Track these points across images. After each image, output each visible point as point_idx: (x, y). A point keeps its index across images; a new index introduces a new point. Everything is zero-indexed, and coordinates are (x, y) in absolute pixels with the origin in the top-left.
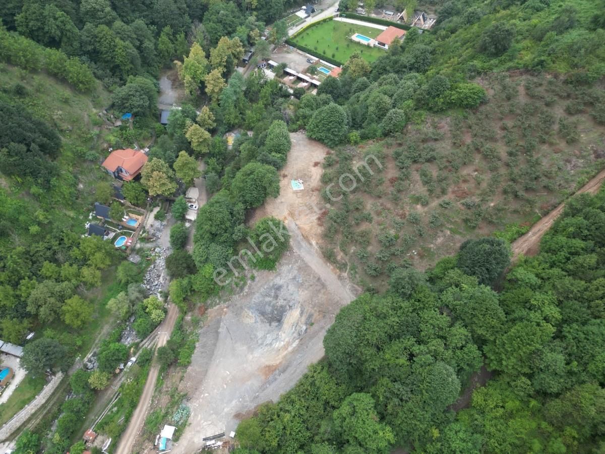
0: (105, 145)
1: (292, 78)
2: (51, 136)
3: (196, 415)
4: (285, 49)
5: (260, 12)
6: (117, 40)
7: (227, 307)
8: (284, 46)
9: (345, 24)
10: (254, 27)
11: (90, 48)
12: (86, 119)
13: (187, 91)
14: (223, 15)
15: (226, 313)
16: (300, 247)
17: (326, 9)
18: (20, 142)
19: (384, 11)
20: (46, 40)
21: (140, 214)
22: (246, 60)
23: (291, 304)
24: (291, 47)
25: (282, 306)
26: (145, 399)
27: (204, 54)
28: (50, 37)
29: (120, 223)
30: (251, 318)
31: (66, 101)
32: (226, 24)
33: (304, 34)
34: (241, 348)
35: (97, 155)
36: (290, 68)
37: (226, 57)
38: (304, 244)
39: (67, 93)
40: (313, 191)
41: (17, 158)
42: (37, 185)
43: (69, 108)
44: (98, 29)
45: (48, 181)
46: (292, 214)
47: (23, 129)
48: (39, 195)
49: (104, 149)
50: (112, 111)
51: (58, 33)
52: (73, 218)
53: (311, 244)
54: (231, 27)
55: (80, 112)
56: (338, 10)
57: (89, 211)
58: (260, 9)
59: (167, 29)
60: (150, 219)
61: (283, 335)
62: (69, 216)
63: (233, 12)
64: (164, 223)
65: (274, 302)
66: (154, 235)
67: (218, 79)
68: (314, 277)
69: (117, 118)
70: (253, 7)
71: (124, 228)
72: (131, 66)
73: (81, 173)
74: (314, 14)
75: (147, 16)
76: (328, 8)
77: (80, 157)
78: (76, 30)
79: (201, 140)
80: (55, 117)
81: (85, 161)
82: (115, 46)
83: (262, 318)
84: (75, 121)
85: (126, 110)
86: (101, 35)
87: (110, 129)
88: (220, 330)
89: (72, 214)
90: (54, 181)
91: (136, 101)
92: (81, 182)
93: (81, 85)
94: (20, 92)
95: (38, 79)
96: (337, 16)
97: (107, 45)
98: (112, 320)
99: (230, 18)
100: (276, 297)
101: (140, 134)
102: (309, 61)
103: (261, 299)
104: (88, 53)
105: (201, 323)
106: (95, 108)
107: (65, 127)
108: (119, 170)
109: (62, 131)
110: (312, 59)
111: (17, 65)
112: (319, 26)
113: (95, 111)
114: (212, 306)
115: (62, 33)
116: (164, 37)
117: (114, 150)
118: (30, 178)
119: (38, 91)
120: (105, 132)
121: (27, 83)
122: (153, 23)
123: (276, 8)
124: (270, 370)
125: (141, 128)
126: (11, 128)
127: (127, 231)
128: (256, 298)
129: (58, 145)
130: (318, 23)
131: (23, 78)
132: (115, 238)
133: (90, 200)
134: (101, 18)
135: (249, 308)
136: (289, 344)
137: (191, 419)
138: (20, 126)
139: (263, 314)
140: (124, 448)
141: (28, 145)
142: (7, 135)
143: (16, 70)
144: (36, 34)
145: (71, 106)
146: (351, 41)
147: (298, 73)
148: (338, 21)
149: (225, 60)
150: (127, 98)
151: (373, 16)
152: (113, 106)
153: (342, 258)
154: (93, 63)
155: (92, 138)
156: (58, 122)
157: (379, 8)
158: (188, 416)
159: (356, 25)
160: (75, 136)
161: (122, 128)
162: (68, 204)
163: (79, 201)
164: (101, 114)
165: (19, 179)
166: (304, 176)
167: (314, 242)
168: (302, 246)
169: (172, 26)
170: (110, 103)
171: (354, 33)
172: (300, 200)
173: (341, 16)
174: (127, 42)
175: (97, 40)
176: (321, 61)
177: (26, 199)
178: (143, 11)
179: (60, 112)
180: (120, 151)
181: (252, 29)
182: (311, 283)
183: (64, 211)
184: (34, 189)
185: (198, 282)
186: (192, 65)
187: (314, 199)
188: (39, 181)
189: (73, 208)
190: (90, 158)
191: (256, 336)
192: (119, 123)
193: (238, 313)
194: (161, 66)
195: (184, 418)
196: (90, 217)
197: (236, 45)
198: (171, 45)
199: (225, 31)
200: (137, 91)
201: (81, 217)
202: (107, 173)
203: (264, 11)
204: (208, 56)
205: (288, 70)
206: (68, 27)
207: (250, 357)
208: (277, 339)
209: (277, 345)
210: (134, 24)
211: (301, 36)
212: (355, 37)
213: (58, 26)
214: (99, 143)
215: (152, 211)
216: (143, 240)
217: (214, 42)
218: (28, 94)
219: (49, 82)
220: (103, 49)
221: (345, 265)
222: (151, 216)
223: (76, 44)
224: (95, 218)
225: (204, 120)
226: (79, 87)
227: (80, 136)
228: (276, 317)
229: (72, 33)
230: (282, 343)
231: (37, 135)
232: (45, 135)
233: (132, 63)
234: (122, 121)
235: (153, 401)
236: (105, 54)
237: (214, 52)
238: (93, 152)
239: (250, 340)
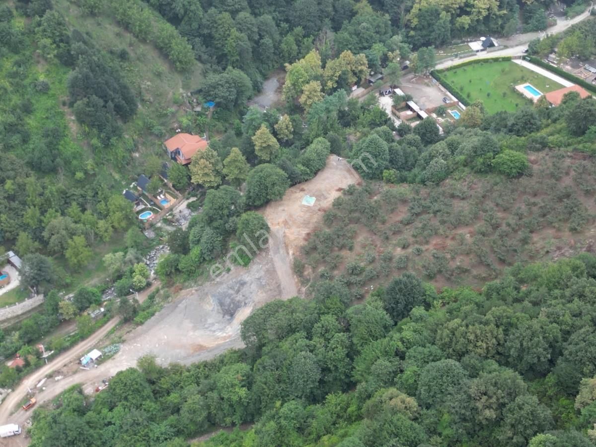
0: (176, 125)
1: (409, 113)
2: (130, 101)
3: (122, 355)
4: (426, 81)
5: (419, 32)
6: (233, 30)
7: (196, 290)
8: (427, 77)
9: (523, 69)
10: (395, 47)
11: (206, 31)
12: (170, 95)
13: (283, 97)
14: (364, 28)
15: (192, 294)
16: (277, 251)
17: (512, 47)
18: (101, 97)
19: (587, 65)
20: (171, 15)
21: (175, 197)
22: (372, 82)
23: (247, 301)
24: (434, 81)
25: (239, 302)
26: (94, 338)
27: (321, 63)
28: (174, 13)
29: (154, 199)
30: (210, 305)
31: (159, 75)
32: (363, 37)
33: (459, 71)
34: (187, 324)
35: (164, 131)
36: (416, 103)
37: (340, 72)
38: (282, 251)
39: (163, 67)
40: (319, 210)
41: (93, 109)
42: (99, 137)
43: (159, 81)
44: (220, 16)
45: (109, 138)
46: (286, 223)
47: (109, 87)
48: (97, 148)
49: (173, 129)
50: (196, 96)
51: (182, 11)
52: (116, 180)
53: (288, 253)
54: (367, 42)
55: (167, 88)
56: (527, 51)
57: (134, 180)
58: (421, 30)
59: (298, 30)
60: (183, 206)
61: (230, 329)
62: (113, 177)
63: (378, 26)
64: (193, 214)
65: (235, 295)
66: (178, 220)
67: (316, 91)
68: (277, 283)
69: (198, 104)
70: (413, 25)
71: (155, 205)
72: (238, 58)
73: (144, 144)
74: (492, 49)
75: (284, 12)
76: (517, 45)
77: (148, 129)
78: (201, 13)
79: (264, 145)
80: (143, 86)
81: (151, 134)
82: (229, 35)
83: (219, 308)
84: (159, 95)
85: (209, 98)
86: (220, 22)
87: (187, 112)
88: (180, 305)
89: (117, 176)
90: (113, 140)
91: (222, 92)
92: (139, 152)
93: (178, 64)
94: (123, 56)
95: (142, 48)
96: (519, 58)
97: (222, 34)
98: (103, 276)
99: (372, 32)
100: (238, 291)
101: (214, 126)
102: (445, 100)
103: (225, 290)
104: (204, 35)
105: (170, 299)
106: (183, 88)
107: (148, 98)
108: (177, 152)
109: (143, 100)
110: (451, 99)
111: (130, 32)
112: (485, 65)
113: (181, 90)
114: (187, 287)
115: (185, 12)
116: (290, 38)
117: (181, 132)
118: (95, 131)
119: (138, 59)
120: (181, 112)
121: (133, 50)
122: (287, 21)
123: (438, 32)
124: (201, 348)
125: (218, 119)
126: (99, 83)
127: (156, 208)
128: (222, 289)
129: (133, 111)
130: (486, 61)
131: (131, 45)
132: (142, 211)
133: (139, 170)
134: (229, 6)
135: (213, 296)
136: (230, 336)
137: (116, 356)
138: (107, 83)
139: (221, 304)
140: (58, 363)
141: (106, 102)
142: (93, 88)
143: (128, 36)
144: (164, 8)
145: (162, 81)
146: (514, 91)
147: (421, 109)
148: (516, 64)
149: (337, 74)
150: (214, 87)
151: (567, 68)
152: (200, 91)
153: (309, 275)
154: (204, 46)
155: (166, 115)
156: (144, 92)
157: (583, 61)
158: (116, 353)
159: (537, 74)
160: (153, 109)
161: (199, 114)
162: (118, 166)
163: (129, 168)
164: (185, 95)
165: (87, 129)
166: (319, 196)
167: (291, 252)
168: (279, 253)
169: (304, 28)
170: (200, 87)
171: (526, 81)
172: (302, 214)
173: (524, 58)
174: (242, 35)
175: (215, 25)
176: (460, 104)
177: (85, 148)
178: (282, 6)
179: (149, 83)
180: (187, 135)
181: (393, 51)
182: (272, 288)
183: (111, 171)
184: (95, 141)
185: (184, 262)
186: (297, 72)
187: (317, 218)
188: (102, 136)
189: (120, 172)
190: (156, 132)
191: (206, 320)
192: (198, 109)
193: (202, 298)
194: (276, 66)
195: (112, 353)
196: (132, 186)
197: (358, 62)
198: (295, 47)
199: (360, 45)
200: (227, 82)
201: (124, 183)
202: (166, 151)
203: (424, 32)
204: (323, 67)
205: (411, 104)
206: (193, 8)
207: (191, 333)
208: (222, 330)
209: (219, 334)
210: (261, 18)
211: (454, 70)
212: (521, 88)
213: (184, 5)
214: (172, 121)
215: (188, 199)
216: (166, 221)
217: (337, 55)
218: (128, 60)
219: (151, 53)
220: (217, 36)
221: (308, 280)
222: (185, 203)
223: (195, 25)
224: (135, 188)
225: (281, 129)
226: (180, 67)
227: (157, 110)
228: (230, 312)
229: (195, 14)
230: (225, 334)
231: (117, 96)
232: (125, 98)
233: (240, 54)
234: (203, 108)
235: (99, 342)
236: (218, 40)
237: (330, 63)
238: (162, 128)
239: (200, 321)
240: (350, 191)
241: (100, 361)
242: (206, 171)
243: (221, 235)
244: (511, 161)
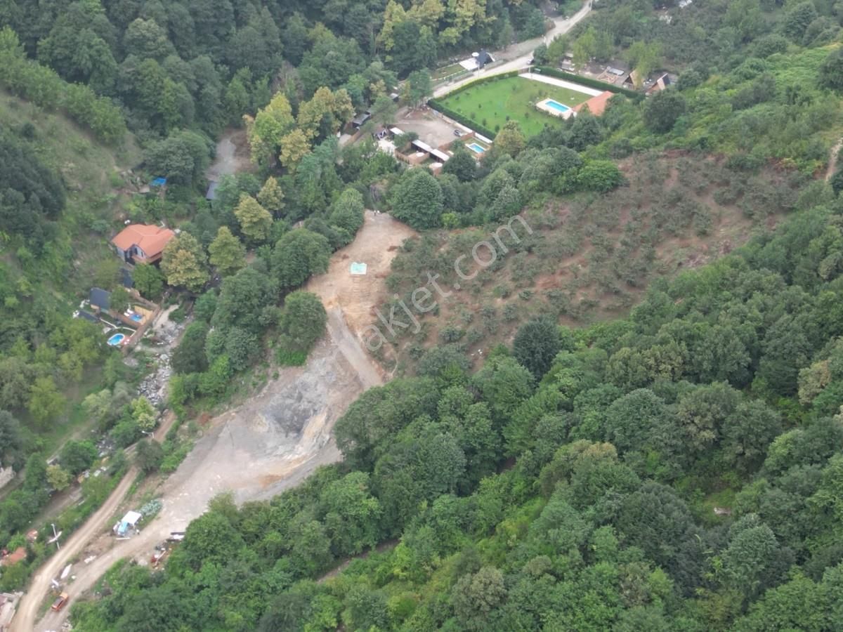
0: (122, 216)
1: (420, 155)
2: (55, 191)
3: (168, 511)
4: (425, 114)
5: (398, 56)
6: (167, 80)
7: (237, 412)
8: (424, 109)
9: (536, 83)
10: (377, 77)
11: (127, 88)
12: (103, 177)
13: (254, 158)
14: (332, 58)
15: (233, 418)
16: (340, 336)
17: (513, 60)
18: (18, 190)
19: (609, 68)
20: (71, 73)
21: (149, 308)
22: (358, 125)
23: (316, 408)
24: (435, 112)
25: (304, 411)
26: (110, 505)
27: (289, 108)
28: (77, 70)
29: (120, 316)
30: (264, 426)
31: (82, 152)
32: (334, 70)
33: (462, 95)
34: (242, 455)
35: (108, 226)
36: (423, 141)
37: (321, 116)
38: (347, 334)
39: (85, 141)
40: (377, 277)
41: (12, 207)
42: (27, 245)
43: (84, 160)
44: (144, 64)
45: (41, 245)
46: (340, 299)
47: (27, 175)
48: (27, 260)
49: (118, 221)
50: (139, 173)
51: (90, 64)
52: (59, 301)
53: (355, 336)
54: (340, 75)
55: (97, 168)
56: (533, 62)
57: (83, 297)
58: (399, 53)
59: (244, 71)
60: (164, 318)
61: (300, 449)
62: (55, 298)
63: (348, 54)
64: (180, 327)
65: (296, 405)
66: (163, 338)
67: (301, 142)
68: (351, 375)
69: (144, 183)
70: (388, 48)
71: (124, 324)
72: (180, 116)
73: (82, 247)
74: (490, 65)
75: (218, 51)
76: (518, 57)
77: (85, 227)
78: (114, 63)
79: (255, 220)
80: (64, 170)
81: (91, 232)
82: (162, 88)
83: (278, 425)
84: (89, 179)
85: (158, 173)
86: (146, 72)
87: (132, 195)
88: (221, 435)
89: (59, 296)
90: (48, 245)
91: (176, 161)
92: (80, 259)
93: (105, 133)
94: (28, 133)
95: (53, 119)
96: (527, 71)
97: (152, 86)
98: (84, 428)
99: (343, 61)
100: (300, 398)
101: (172, 210)
102: (456, 133)
103: (280, 401)
104: (123, 94)
105: (200, 433)
106: (118, 165)
107: (75, 185)
108: (133, 251)
109: (68, 189)
110: (463, 131)
111: (31, 100)
112: (490, 85)
113: (117, 169)
114: (218, 413)
115: (94, 65)
116: (236, 83)
117: (130, 224)
118: (20, 236)
119: (50, 134)
120: (125, 198)
121: (39, 123)
122: (225, 62)
123: (423, 52)
124: (272, 479)
125: (175, 200)
126: (13, 170)
127: (126, 327)
128: (276, 400)
129: (61, 205)
130: (490, 80)
131: (34, 117)
132: (111, 334)
133: (86, 283)
134: (150, 50)
135: (264, 413)
136: (304, 457)
137: (160, 514)
138: (23, 170)
139: (280, 420)
140: (74, 544)
141: (27, 196)
142: (7, 178)
143: (29, 107)
144: (60, 64)
145: (87, 159)
146: (536, 110)
147: (433, 148)
148: (526, 79)
149: (318, 119)
150: (163, 156)
151: (588, 74)
152: (142, 166)
153: (392, 355)
154: (127, 108)
155: (105, 204)
156: (67, 177)
157: (602, 63)
158: (159, 510)
159: (554, 86)
160: (84, 199)
161: (148, 196)
162: (58, 283)
163: (72, 281)
164: (124, 173)
165: (7, 236)
166: (370, 260)
167: (359, 334)
168: (343, 337)
169: (252, 68)
170: (140, 162)
171: (545, 97)
172: (356, 286)
173: (533, 71)
174: (180, 84)
175: (140, 77)
176: (477, 134)
177: (9, 264)
178: (214, 44)
179: (72, 165)
180: (139, 227)
181: (375, 81)
182: (347, 382)
183: (51, 290)
184: (23, 251)
185: (206, 380)
186: (267, 122)
187: (377, 287)
188: (31, 242)
189: (62, 290)
190: (98, 228)
191: (265, 446)
192: (146, 190)
193: (249, 419)
194: (226, 123)
195: (154, 511)
196: (82, 306)
197: (340, 101)
198: (245, 94)
199: (332, 80)
200: (179, 148)
201: (70, 303)
202: (116, 253)
203: (404, 55)
204: (295, 113)
205: (418, 143)
206: (104, 58)
207: (251, 465)
208: (290, 452)
209: (289, 457)
210: (195, 61)
211: (456, 97)
212: (543, 105)
213: (90, 56)
214: (115, 211)
215: (167, 308)
216: (146, 342)
217: (308, 95)
218: (35, 137)
219: (65, 126)
220: (145, 91)
221: (393, 363)
222: (166, 315)
223: (110, 81)
224: (88, 307)
225: (268, 197)
226: (103, 136)
227: (90, 200)
228: (294, 426)
229: (108, 66)
230: (297, 456)
231: (40, 185)
232: (49, 187)
233: (181, 112)
234: (151, 188)
235: (119, 508)
236: (147, 97)
237: (304, 107)
238: (104, 221)
239: (257, 448)
240: (407, 248)
241: (141, 525)
242: (189, 265)
243: (254, 333)
244: (603, 172)
